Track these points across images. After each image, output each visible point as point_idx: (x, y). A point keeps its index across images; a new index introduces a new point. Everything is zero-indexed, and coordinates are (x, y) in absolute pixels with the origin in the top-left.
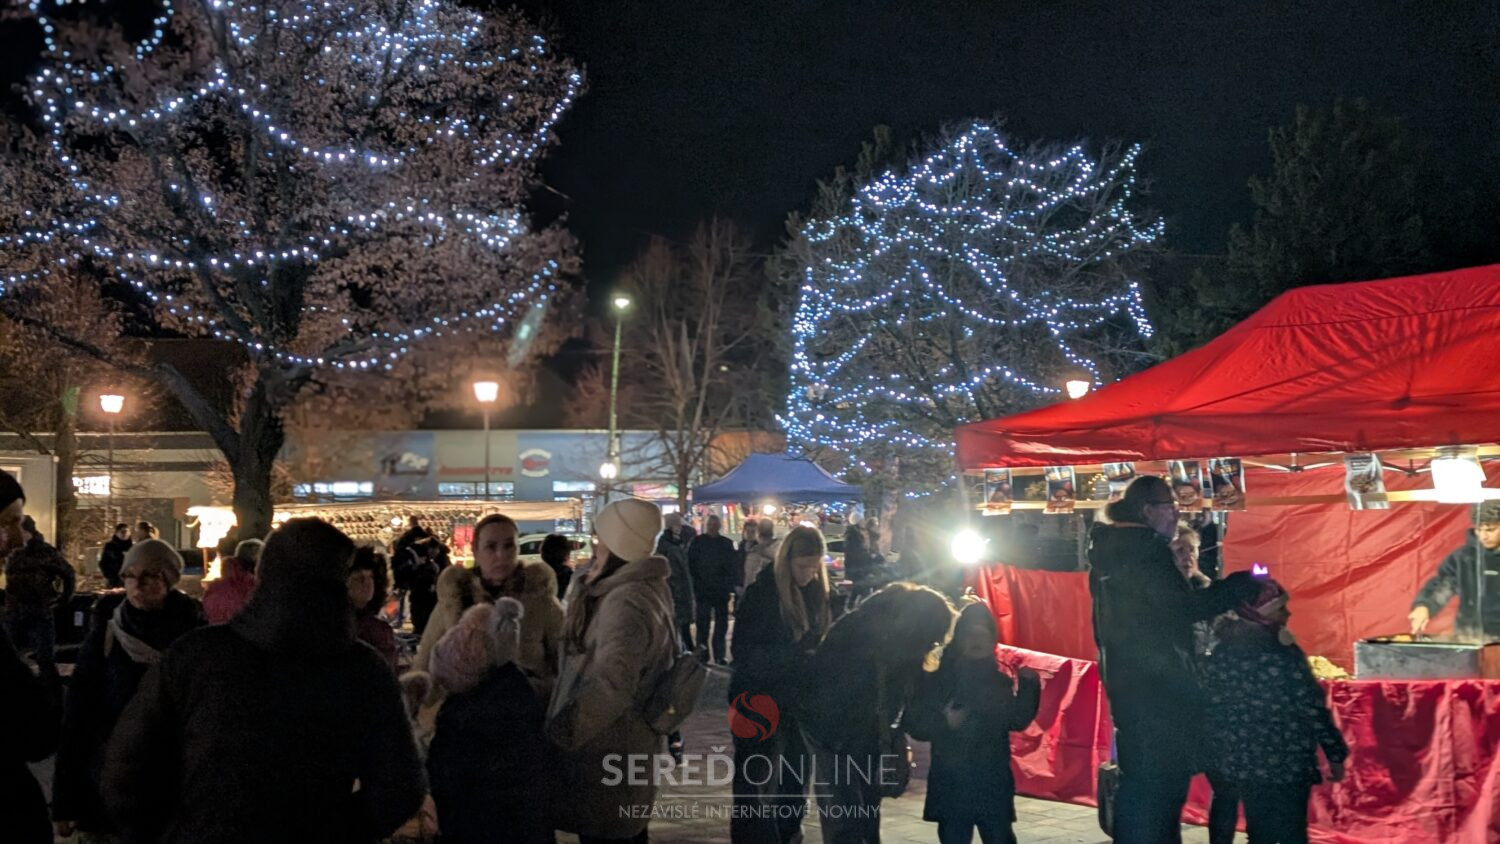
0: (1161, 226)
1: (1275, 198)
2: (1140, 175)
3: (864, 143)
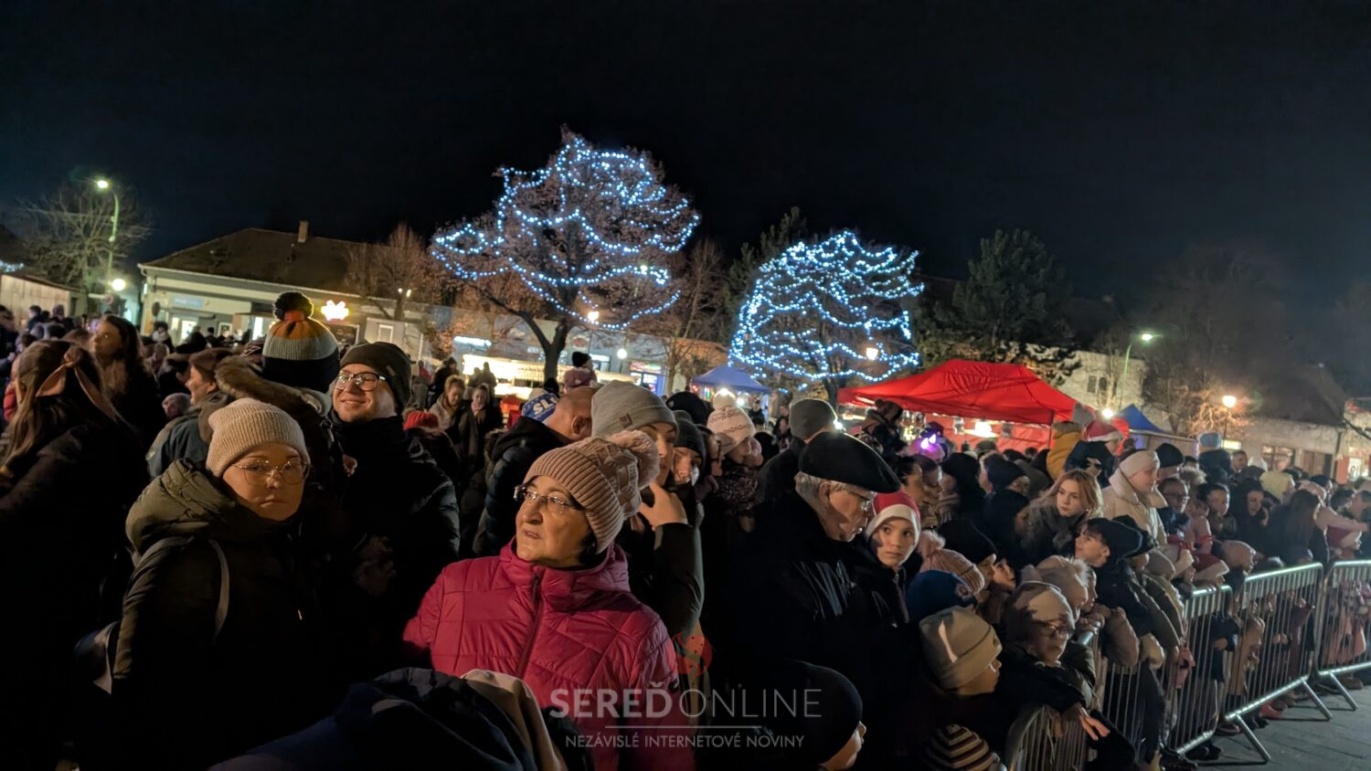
1: (980, 273)
2: (915, 266)
3: (786, 215)
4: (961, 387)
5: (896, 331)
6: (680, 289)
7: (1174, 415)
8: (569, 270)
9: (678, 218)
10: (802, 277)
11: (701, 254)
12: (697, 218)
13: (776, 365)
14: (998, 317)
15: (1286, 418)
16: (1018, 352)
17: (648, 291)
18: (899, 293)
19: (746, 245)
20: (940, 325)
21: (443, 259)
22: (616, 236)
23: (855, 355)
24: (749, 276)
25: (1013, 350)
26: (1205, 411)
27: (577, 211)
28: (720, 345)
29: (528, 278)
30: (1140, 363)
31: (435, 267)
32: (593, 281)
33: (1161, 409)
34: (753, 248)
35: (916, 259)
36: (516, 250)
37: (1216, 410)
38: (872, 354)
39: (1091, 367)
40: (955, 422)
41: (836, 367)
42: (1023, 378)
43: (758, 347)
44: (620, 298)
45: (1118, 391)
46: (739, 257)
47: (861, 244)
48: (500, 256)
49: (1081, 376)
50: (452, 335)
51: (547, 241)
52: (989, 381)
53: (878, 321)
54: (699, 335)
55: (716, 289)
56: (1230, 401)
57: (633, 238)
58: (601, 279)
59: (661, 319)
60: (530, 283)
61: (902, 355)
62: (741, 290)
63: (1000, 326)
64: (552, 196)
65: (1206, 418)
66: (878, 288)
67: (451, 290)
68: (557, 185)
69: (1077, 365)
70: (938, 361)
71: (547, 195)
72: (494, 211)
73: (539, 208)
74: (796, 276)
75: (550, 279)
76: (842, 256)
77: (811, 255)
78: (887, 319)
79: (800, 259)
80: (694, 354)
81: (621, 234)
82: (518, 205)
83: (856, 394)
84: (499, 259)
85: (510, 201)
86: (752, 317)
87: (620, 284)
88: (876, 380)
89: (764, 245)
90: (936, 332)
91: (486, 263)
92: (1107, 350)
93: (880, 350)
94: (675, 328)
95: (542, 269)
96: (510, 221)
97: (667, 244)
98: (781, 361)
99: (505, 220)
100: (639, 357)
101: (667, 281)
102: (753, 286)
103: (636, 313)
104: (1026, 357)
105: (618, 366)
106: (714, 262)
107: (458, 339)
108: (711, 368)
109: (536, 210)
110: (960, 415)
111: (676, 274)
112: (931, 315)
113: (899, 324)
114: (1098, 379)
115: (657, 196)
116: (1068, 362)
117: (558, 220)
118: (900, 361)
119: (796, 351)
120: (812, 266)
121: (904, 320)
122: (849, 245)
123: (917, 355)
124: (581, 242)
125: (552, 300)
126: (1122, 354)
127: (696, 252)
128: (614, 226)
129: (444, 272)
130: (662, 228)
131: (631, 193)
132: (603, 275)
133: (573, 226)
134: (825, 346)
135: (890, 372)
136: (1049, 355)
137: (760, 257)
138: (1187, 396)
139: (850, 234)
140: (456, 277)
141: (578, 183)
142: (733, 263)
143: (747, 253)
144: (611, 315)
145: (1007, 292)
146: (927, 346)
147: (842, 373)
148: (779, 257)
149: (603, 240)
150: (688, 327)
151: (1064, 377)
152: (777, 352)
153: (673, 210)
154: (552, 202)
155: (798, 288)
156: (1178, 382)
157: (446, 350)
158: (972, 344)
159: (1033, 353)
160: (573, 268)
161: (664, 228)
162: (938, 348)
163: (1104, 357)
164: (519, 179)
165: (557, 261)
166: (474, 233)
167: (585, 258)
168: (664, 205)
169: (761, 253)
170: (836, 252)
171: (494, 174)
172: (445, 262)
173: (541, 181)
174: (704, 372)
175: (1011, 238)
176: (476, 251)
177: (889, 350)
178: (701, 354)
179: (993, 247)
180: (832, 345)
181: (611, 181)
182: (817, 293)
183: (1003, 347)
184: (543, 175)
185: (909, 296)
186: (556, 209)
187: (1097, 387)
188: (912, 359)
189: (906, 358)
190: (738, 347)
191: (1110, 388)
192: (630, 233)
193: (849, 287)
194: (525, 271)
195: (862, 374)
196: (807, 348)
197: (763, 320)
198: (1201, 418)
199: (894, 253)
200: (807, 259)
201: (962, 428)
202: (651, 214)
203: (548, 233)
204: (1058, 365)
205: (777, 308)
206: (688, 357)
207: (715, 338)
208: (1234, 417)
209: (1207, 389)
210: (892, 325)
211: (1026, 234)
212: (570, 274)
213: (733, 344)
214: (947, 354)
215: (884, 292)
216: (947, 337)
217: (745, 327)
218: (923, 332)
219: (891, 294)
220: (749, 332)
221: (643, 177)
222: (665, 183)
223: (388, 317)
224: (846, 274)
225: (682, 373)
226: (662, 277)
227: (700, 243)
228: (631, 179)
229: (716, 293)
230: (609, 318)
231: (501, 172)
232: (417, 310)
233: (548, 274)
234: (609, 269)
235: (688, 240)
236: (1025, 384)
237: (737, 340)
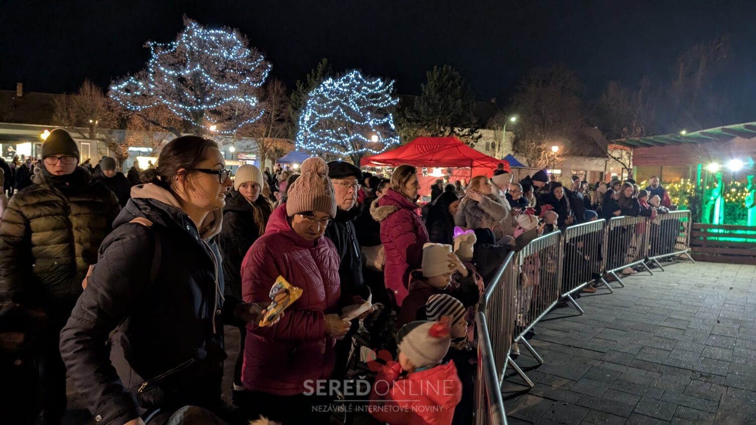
0: (398, 100)
1: (427, 90)
2: (393, 88)
3: (320, 63)
4: (424, 152)
5: (386, 125)
6: (265, 108)
7: (530, 159)
8: (197, 101)
9: (259, 67)
10: (333, 98)
11: (273, 88)
12: (270, 66)
13: (323, 148)
14: (438, 114)
15: (581, 155)
16: (450, 132)
17: (246, 110)
18: (386, 104)
19: (299, 81)
20: (409, 120)
21: (118, 99)
22: (223, 80)
23: (366, 140)
24: (302, 98)
25: (447, 131)
26: (544, 155)
27: (198, 65)
28: (289, 140)
29: (172, 106)
30: (511, 133)
31: (113, 104)
32: (212, 106)
33: (522, 156)
34: (303, 83)
35: (394, 84)
36: (163, 91)
37: (549, 154)
38: (375, 139)
39: (486, 137)
40: (423, 170)
41: (356, 148)
42: (455, 144)
43: (312, 139)
44: (230, 116)
45: (501, 148)
46: (296, 88)
47: (363, 77)
48: (153, 96)
49: (482, 142)
50: (127, 146)
51: (181, 84)
52: (438, 147)
53: (377, 120)
54: (276, 135)
55: (284, 108)
56: (555, 149)
57: (233, 80)
58: (217, 106)
59: (255, 126)
60: (174, 110)
61: (391, 138)
62: (299, 107)
63: (440, 119)
64: (181, 58)
65: (545, 158)
66: (375, 102)
67: (125, 118)
68: (184, 51)
69: (480, 137)
70: (409, 140)
71: (178, 57)
72: (146, 68)
73: (174, 65)
74: (330, 97)
75: (186, 107)
76: (353, 85)
77: (336, 85)
78: (382, 119)
79: (331, 87)
80: (275, 146)
81: (226, 78)
82: (161, 64)
83: (370, 160)
84: (154, 97)
85: (156, 62)
86: (307, 122)
87: (228, 107)
88: (378, 153)
89: (309, 81)
90: (407, 125)
91: (145, 100)
92: (494, 128)
93: (379, 136)
94: (262, 132)
95: (181, 101)
96: (158, 74)
97: (254, 82)
98: (326, 146)
99: (154, 73)
100: (243, 150)
101: (256, 104)
102: (306, 104)
103: (241, 123)
104: (454, 134)
105: (231, 156)
106: (281, 92)
107: (131, 149)
108: (285, 154)
109: (173, 67)
110: (425, 166)
111: (261, 99)
112: (404, 116)
113: (388, 121)
114: (491, 143)
115: (245, 54)
116: (476, 135)
117: (188, 72)
118: (390, 141)
119: (334, 140)
120: (337, 92)
121: (390, 119)
122: (357, 78)
123: (398, 137)
124: (202, 84)
125: (189, 119)
126: (502, 129)
127: (270, 87)
128: (221, 73)
129: (119, 107)
130: (249, 73)
131: (230, 53)
132: (218, 102)
133: (197, 75)
134: (349, 136)
135: (385, 148)
136: (466, 132)
137: (308, 87)
138: (535, 147)
139: (357, 72)
140: (126, 110)
141: (197, 49)
142: (292, 92)
143: (300, 86)
144: (225, 126)
145: (442, 100)
146: (403, 132)
147: (360, 151)
148: (319, 87)
149: (215, 82)
150: (270, 131)
151: (474, 143)
152: (323, 142)
153: (255, 62)
154: (182, 61)
155: (331, 104)
156: (530, 141)
157: (124, 155)
158: (426, 129)
159: (458, 132)
160: (199, 100)
161: (251, 73)
162: (409, 133)
163: (493, 131)
164: (160, 48)
165: (188, 97)
166: (136, 82)
167: (205, 94)
168: (250, 60)
169: (308, 86)
170: (350, 82)
171: (144, 46)
172: (119, 101)
173: (174, 49)
174: (281, 156)
175: (442, 70)
176: (138, 93)
177: (384, 136)
178: (279, 146)
179: (433, 75)
180: (353, 135)
181: (216, 47)
182: (342, 106)
183: (442, 130)
184: (175, 45)
185: (392, 105)
186: (185, 65)
187: (490, 147)
188: (396, 140)
189: (393, 140)
190: (301, 140)
191: (497, 148)
192: (231, 77)
193: (358, 102)
194: (170, 103)
195: (371, 150)
196: (339, 138)
197: (313, 123)
198: (542, 159)
199: (382, 82)
200: (334, 87)
201: (427, 173)
202: (242, 65)
203: (181, 80)
204: (471, 137)
205: (321, 116)
206: (272, 148)
207: (286, 136)
208: (557, 157)
209: (544, 143)
210: (384, 122)
211: (450, 67)
212: (198, 104)
213: (298, 139)
214: (414, 136)
215: (379, 104)
216: (413, 126)
217: (304, 128)
218: (400, 125)
219: (382, 104)
220: (306, 131)
221: (236, 44)
222: (249, 47)
223: (85, 138)
224: (357, 95)
225: (269, 158)
226: (253, 102)
227: (272, 81)
228: (229, 46)
229: (284, 110)
230: (224, 128)
231: (149, 45)
232: (103, 133)
233: (185, 104)
234: (221, 99)
235: (266, 79)
236: (457, 146)
237: (300, 136)
